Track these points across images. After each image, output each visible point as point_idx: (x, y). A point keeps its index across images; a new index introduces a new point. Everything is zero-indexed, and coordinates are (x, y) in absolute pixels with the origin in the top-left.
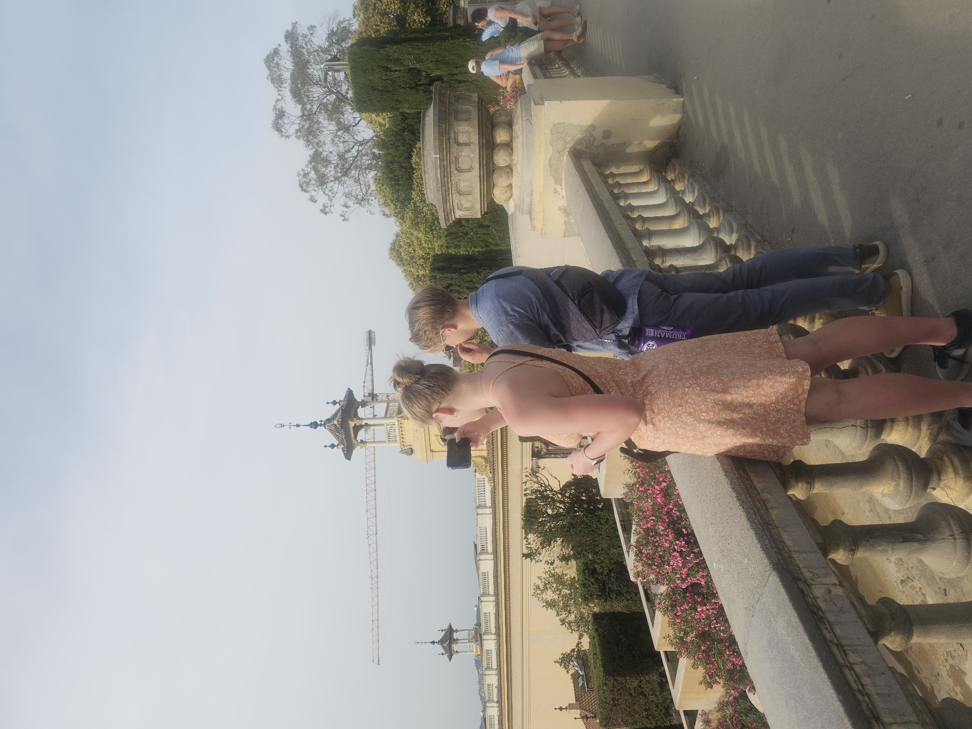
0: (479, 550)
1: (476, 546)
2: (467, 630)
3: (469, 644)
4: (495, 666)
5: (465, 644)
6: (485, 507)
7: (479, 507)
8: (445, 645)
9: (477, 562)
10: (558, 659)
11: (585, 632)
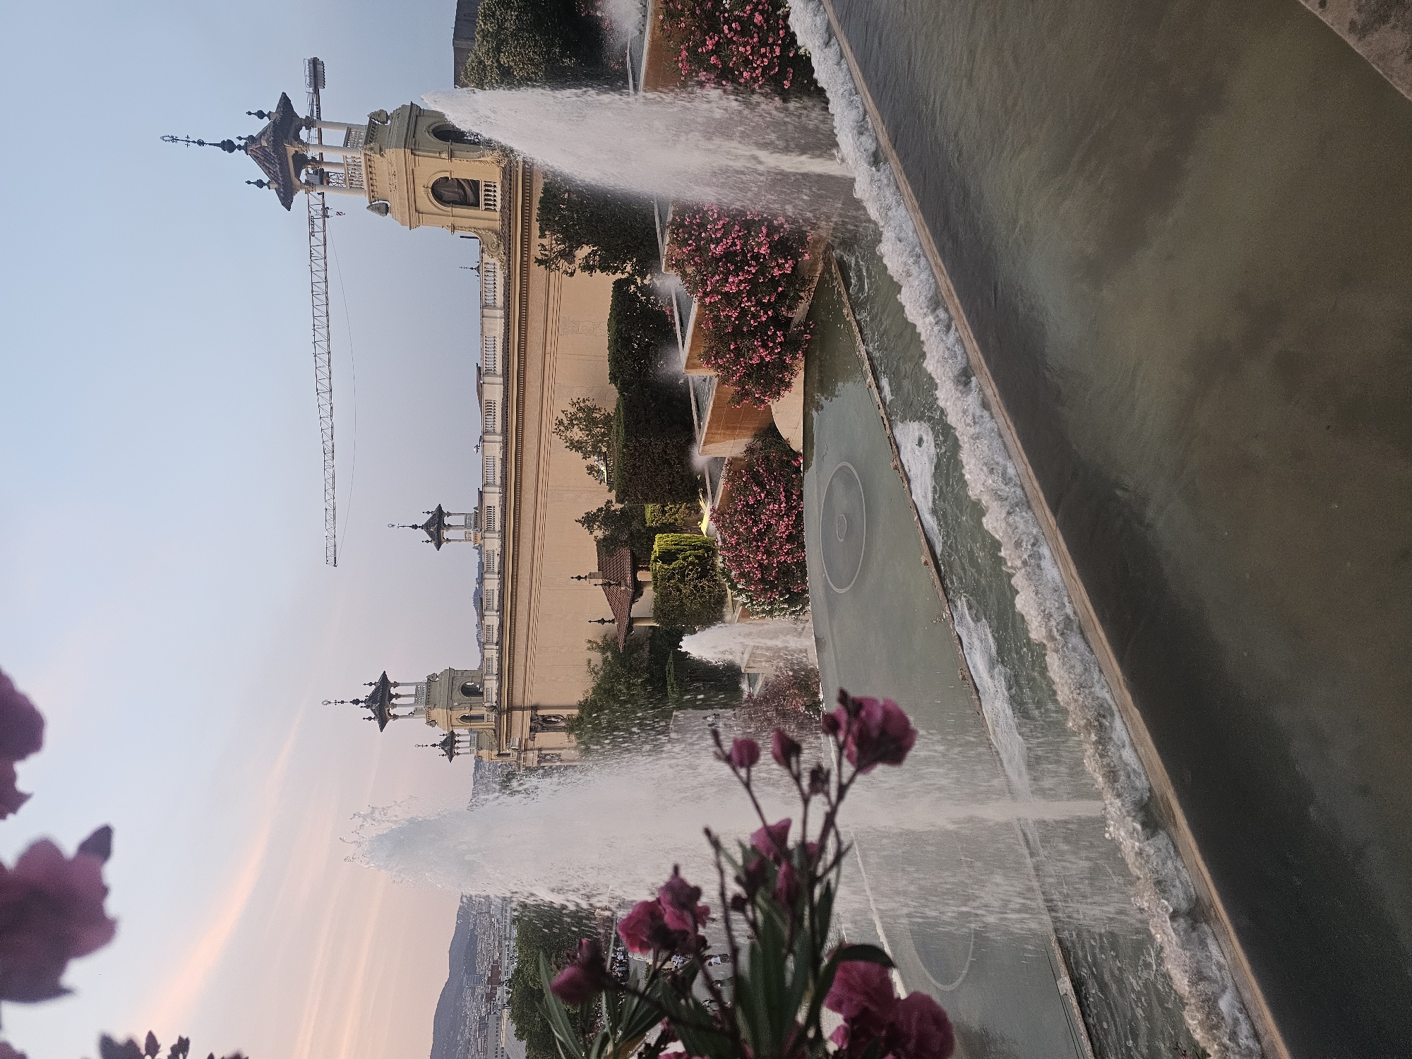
5: (459, 531)
6: (494, 307)
7: (485, 305)
8: (431, 531)
9: (480, 387)
10: (580, 518)
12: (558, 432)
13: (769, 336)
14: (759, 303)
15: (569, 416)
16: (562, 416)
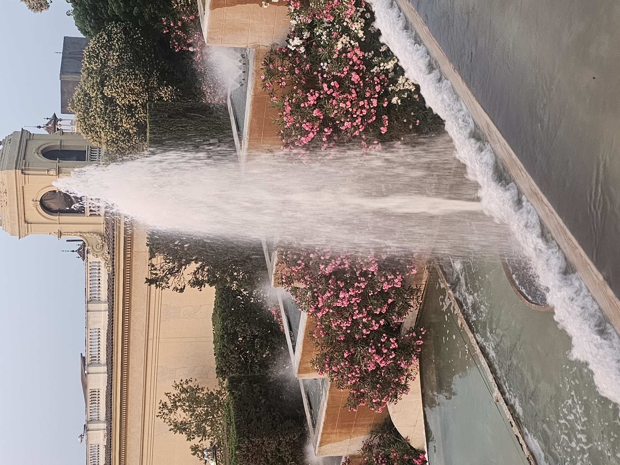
0: (88, 361)
6: (99, 302)
7: (90, 301)
9: (84, 376)
12: (161, 415)
13: (382, 343)
14: (370, 314)
15: (173, 397)
16: (166, 399)
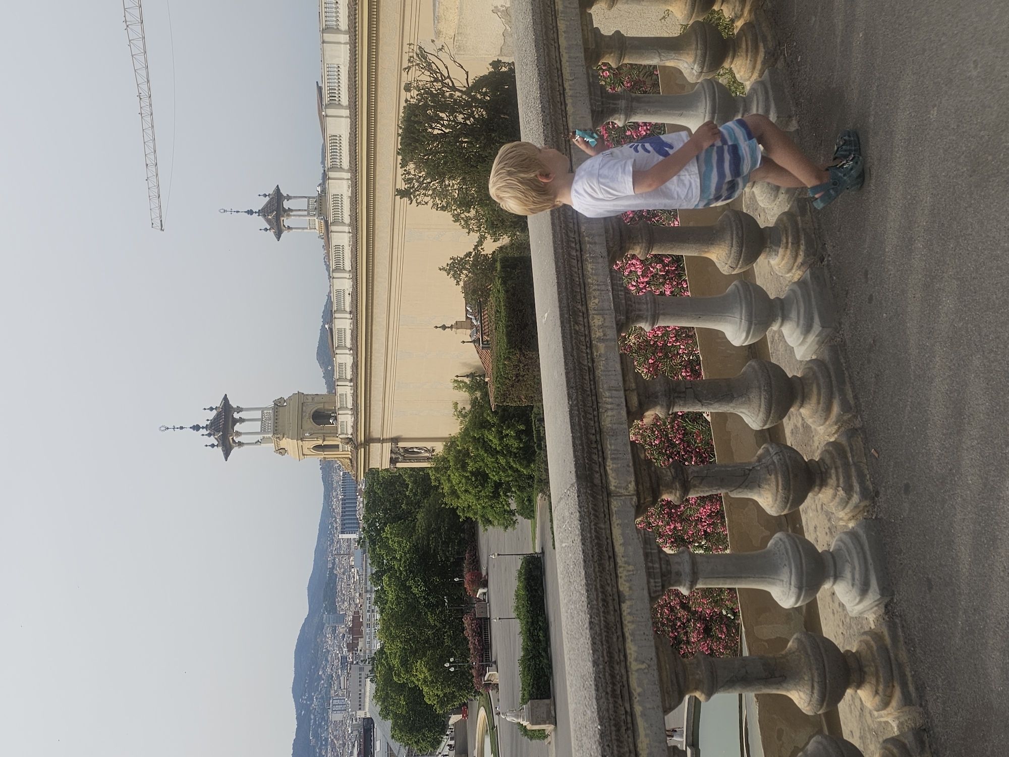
0: (326, 99)
1: (320, 89)
2: (306, 197)
3: (308, 218)
4: (348, 266)
5: (301, 218)
6: (337, 30)
7: (327, 29)
8: (270, 217)
9: (322, 119)
10: (445, 266)
11: (489, 233)
